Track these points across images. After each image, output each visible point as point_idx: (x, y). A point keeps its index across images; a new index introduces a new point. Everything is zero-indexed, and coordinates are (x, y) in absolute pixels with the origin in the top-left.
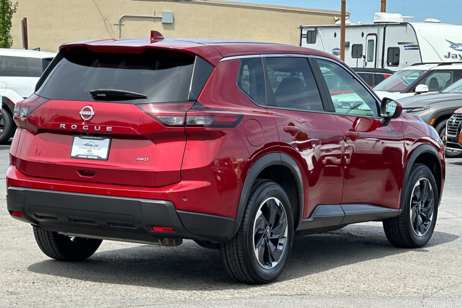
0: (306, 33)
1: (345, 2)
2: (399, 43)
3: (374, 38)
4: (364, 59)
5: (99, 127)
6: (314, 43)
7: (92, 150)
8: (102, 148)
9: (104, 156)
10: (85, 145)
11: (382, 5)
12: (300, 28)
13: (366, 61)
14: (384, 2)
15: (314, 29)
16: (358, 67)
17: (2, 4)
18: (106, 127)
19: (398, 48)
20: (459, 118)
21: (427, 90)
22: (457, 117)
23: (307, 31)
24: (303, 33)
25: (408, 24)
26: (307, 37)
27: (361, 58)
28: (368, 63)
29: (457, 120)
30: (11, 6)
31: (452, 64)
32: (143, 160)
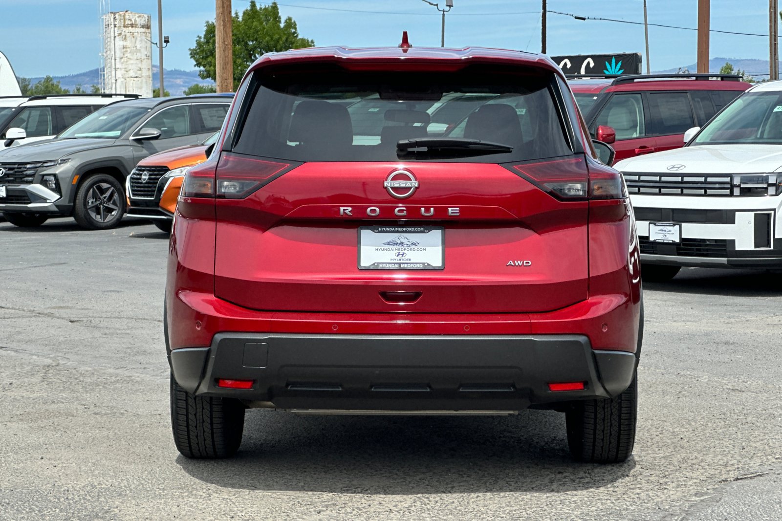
5: (432, 209)
7: (406, 251)
8: (427, 248)
9: (437, 262)
10: (389, 243)
18: (446, 209)
32: (520, 265)
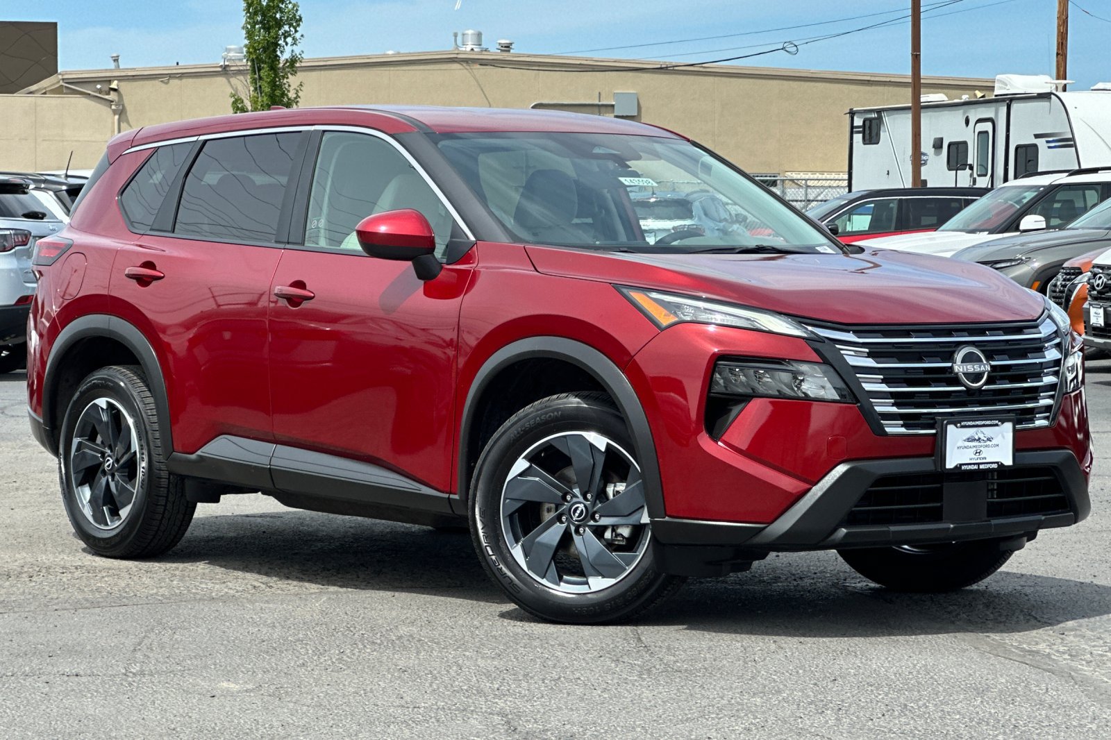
0: (861, 124)
1: (920, 55)
2: (1037, 136)
3: (988, 127)
4: (970, 171)
6: (876, 142)
11: (1058, 61)
12: (849, 113)
13: (975, 175)
14: (1062, 55)
15: (876, 115)
16: (958, 186)
17: (271, 88)
19: (1035, 146)
20: (1068, 277)
21: (1043, 225)
22: (1066, 274)
23: (862, 120)
24: (855, 124)
25: (1052, 96)
26: (864, 133)
27: (965, 169)
28: (978, 179)
29: (1064, 280)
30: (289, 91)
31: (1099, 172)
